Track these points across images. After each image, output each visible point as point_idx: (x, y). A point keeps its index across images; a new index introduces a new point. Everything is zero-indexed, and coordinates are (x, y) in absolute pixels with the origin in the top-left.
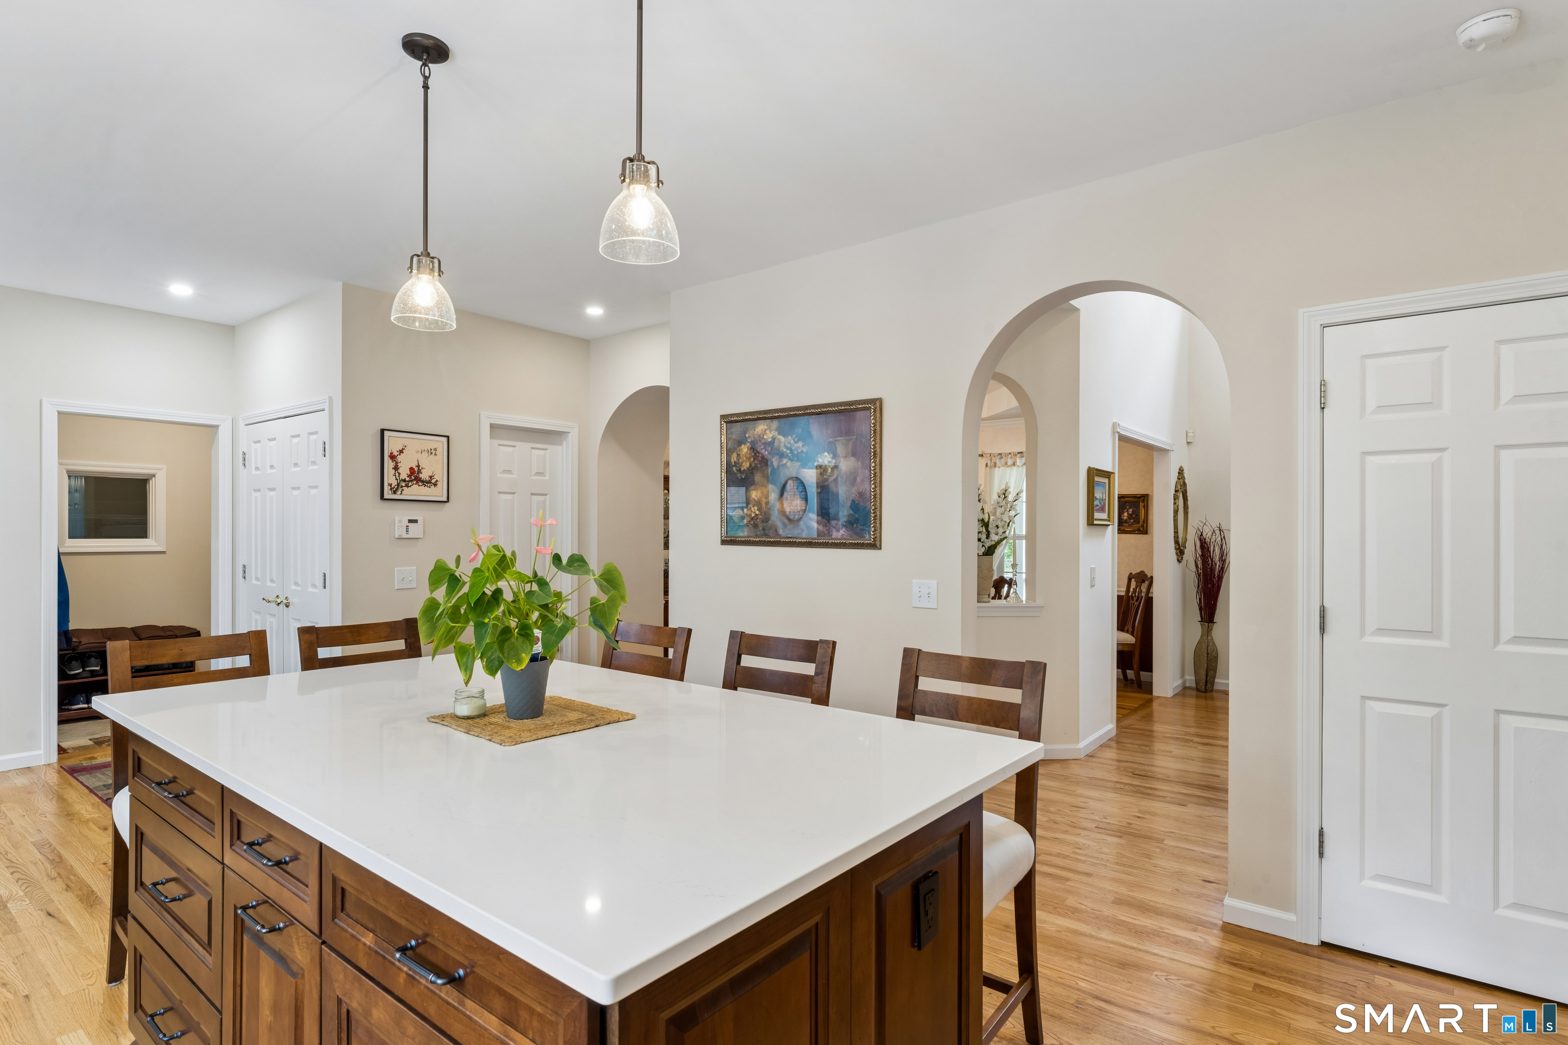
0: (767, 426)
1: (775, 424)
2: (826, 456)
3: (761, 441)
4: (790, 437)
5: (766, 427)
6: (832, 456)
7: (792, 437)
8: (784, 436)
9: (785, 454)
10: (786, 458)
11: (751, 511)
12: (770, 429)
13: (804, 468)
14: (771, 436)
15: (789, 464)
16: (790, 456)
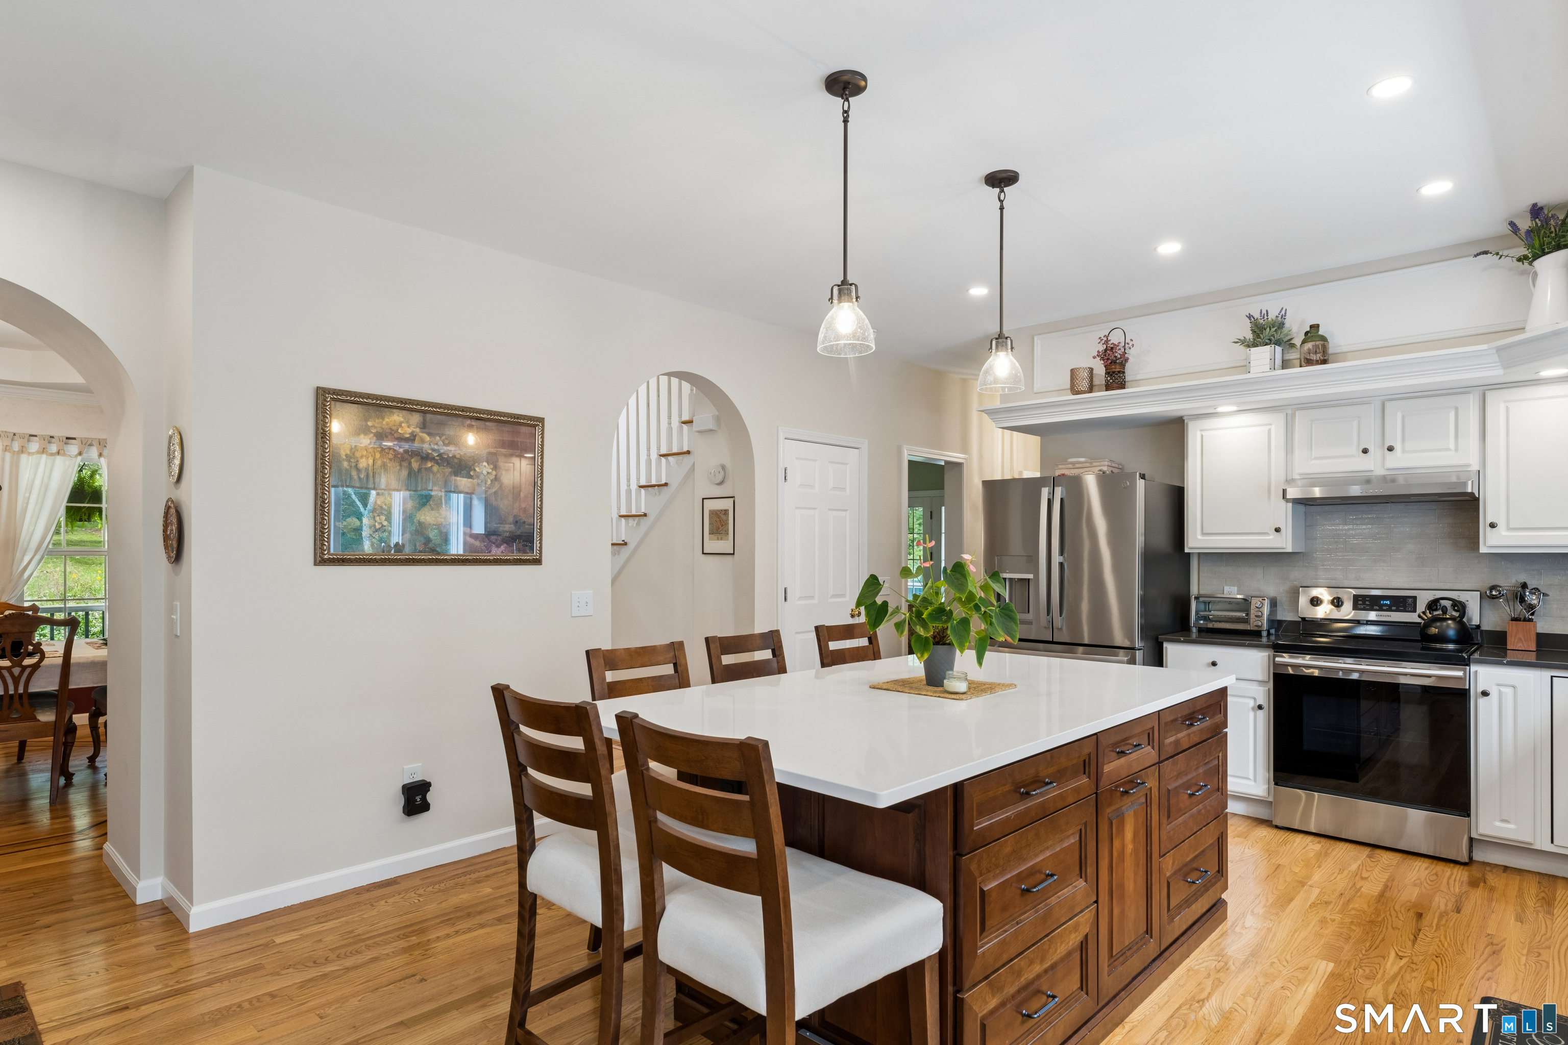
0: (403, 417)
1: (416, 418)
2: (485, 466)
3: (393, 435)
4: (438, 438)
5: (402, 420)
6: (492, 467)
7: (440, 437)
8: (429, 434)
9: (430, 456)
10: (431, 461)
11: (376, 521)
12: (407, 422)
13: (456, 475)
14: (409, 430)
15: (435, 468)
16: (437, 460)
